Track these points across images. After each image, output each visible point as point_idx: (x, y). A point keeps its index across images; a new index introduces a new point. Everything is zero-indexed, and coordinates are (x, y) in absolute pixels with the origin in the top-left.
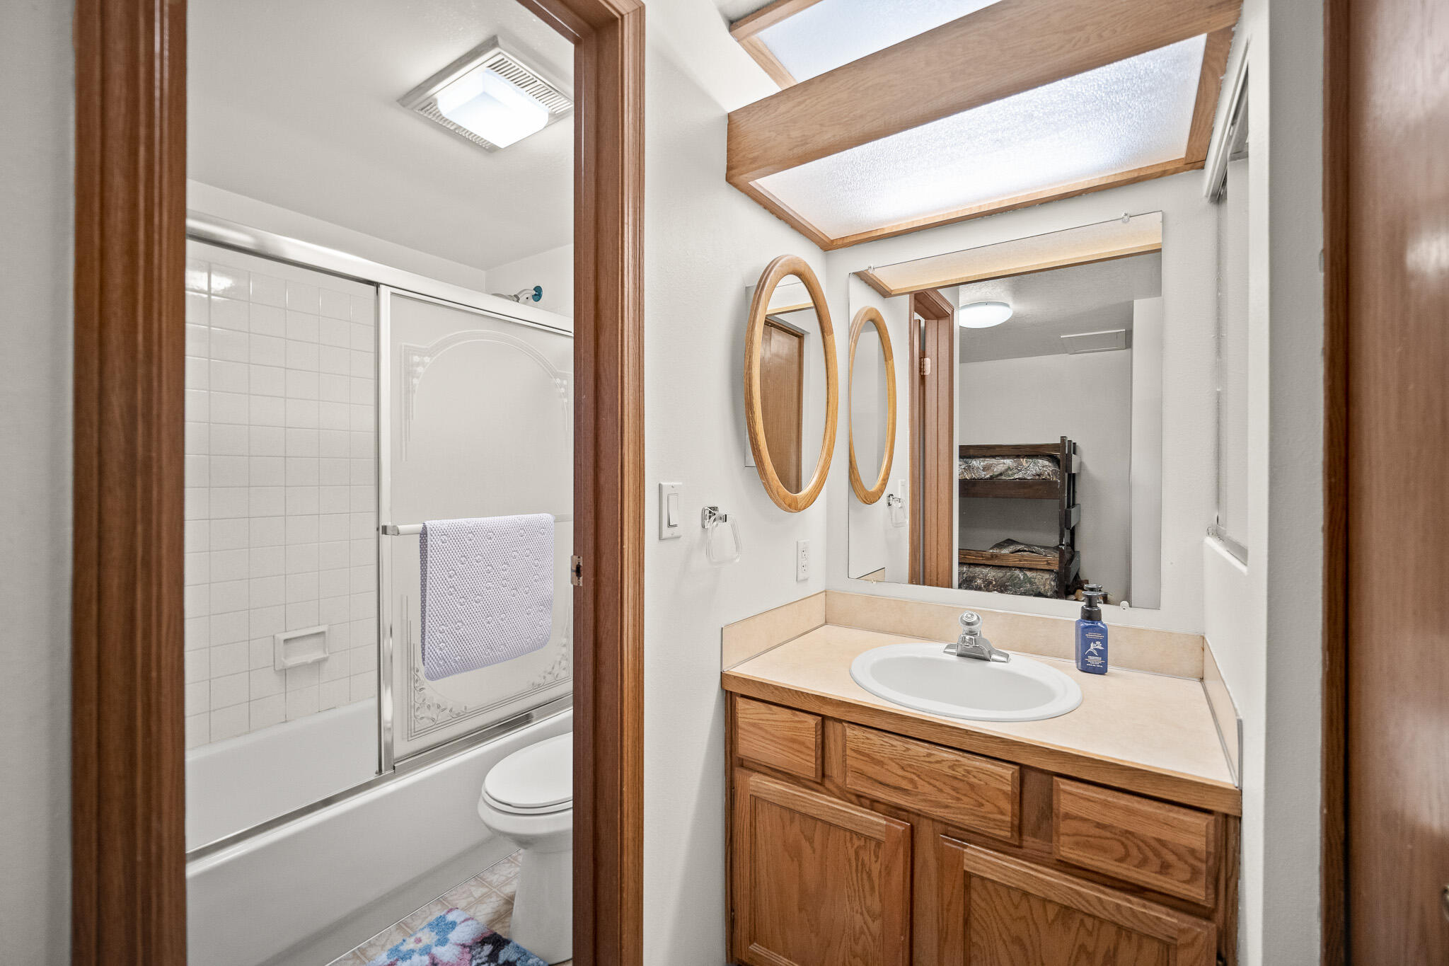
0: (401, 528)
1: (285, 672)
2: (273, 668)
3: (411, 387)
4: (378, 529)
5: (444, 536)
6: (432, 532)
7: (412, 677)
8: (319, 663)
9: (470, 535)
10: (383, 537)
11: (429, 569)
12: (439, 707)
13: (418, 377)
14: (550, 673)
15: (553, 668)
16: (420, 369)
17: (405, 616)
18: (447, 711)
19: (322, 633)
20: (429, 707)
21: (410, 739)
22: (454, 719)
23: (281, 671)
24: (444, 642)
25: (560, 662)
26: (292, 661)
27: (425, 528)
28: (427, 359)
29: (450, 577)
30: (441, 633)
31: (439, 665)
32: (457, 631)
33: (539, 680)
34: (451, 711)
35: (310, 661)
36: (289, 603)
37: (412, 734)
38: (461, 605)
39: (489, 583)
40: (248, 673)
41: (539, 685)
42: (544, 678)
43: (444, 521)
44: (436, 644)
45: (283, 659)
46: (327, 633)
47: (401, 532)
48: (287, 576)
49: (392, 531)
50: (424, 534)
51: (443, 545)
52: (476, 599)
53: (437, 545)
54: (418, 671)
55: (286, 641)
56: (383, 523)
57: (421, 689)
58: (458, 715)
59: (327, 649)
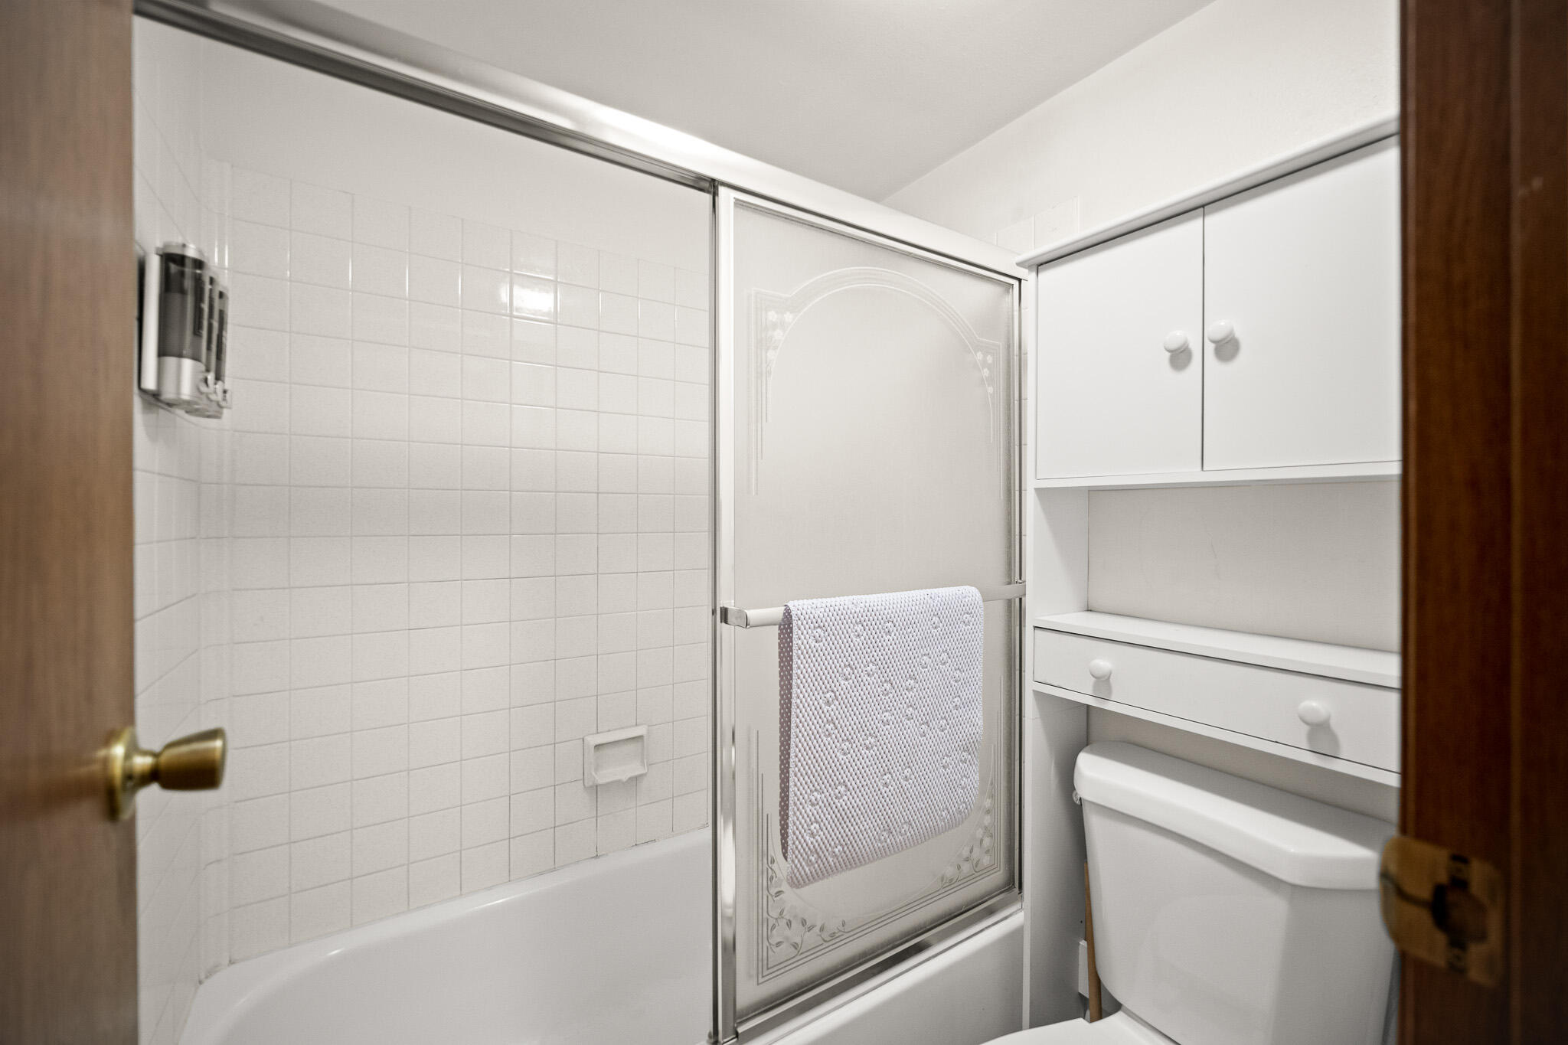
0: (753, 614)
1: (595, 790)
2: (582, 782)
3: (764, 365)
4: (714, 612)
5: (819, 630)
6: (800, 623)
7: (765, 869)
8: (636, 780)
9: (859, 628)
10: (723, 628)
11: (794, 690)
12: (804, 922)
13: (775, 348)
14: (967, 860)
15: (971, 851)
16: (778, 334)
17: (754, 766)
18: (817, 930)
19: (640, 738)
20: (789, 924)
21: (761, 980)
22: (827, 944)
23: (591, 787)
24: (817, 822)
25: (982, 841)
26: (605, 776)
27: (788, 614)
28: (788, 317)
29: (828, 703)
30: (813, 805)
31: (810, 863)
32: (837, 801)
33: (950, 871)
34: (822, 929)
35: (624, 778)
36: (601, 695)
37: (764, 968)
38: (845, 754)
39: (887, 714)
40: (553, 788)
41: (951, 880)
42: (959, 867)
43: (817, 602)
44: (805, 825)
45: (593, 773)
46: (645, 738)
47: (751, 622)
48: (599, 657)
49: (736, 618)
50: (786, 626)
51: (817, 645)
52: (867, 742)
53: (808, 646)
54: (773, 861)
55: (598, 747)
56: (723, 602)
57: (779, 893)
58: (833, 936)
59: (645, 761)
